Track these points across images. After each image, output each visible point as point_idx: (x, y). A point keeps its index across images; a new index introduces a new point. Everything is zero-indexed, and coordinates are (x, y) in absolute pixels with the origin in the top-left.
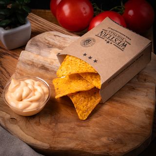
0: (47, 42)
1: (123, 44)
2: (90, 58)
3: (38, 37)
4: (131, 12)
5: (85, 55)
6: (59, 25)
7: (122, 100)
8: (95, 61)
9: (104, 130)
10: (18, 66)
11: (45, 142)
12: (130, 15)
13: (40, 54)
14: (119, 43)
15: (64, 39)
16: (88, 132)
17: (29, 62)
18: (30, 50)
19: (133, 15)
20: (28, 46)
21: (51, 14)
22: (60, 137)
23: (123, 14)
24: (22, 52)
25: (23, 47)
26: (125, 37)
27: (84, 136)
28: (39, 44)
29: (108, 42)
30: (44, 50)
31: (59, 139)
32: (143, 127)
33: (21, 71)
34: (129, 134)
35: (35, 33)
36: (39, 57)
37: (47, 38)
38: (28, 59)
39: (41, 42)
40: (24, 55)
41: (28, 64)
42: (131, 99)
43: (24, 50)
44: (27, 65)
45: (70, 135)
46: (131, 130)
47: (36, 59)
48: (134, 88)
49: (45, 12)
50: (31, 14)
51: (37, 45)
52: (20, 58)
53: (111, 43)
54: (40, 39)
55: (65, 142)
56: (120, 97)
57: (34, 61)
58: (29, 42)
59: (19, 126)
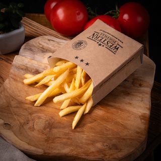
0: (41, 46)
1: (116, 47)
2: (82, 61)
3: (32, 42)
4: (126, 17)
5: (77, 58)
6: (53, 30)
7: (117, 105)
8: (87, 64)
9: (99, 136)
10: (12, 71)
11: (39, 148)
12: (125, 20)
13: (33, 59)
14: (111, 46)
15: (58, 43)
16: (83, 137)
17: (23, 67)
18: (23, 54)
19: (128, 20)
20: (21, 50)
21: (46, 18)
22: (54, 143)
23: (118, 18)
24: (16, 56)
25: (16, 52)
26: (117, 40)
27: (79, 142)
28: (33, 48)
29: (100, 45)
30: (38, 54)
31: (53, 144)
32: (138, 133)
33: (15, 75)
34: (124, 139)
35: (28, 38)
36: (33, 61)
37: (41, 42)
38: (21, 63)
39: (35, 46)
40: (18, 60)
41: (22, 69)
42: (126, 104)
43: (18, 54)
44: (20, 70)
45: (65, 140)
46: (126, 135)
47: (30, 64)
48: (129, 94)
49: (39, 17)
50: (25, 18)
51: (31, 50)
52: (14, 63)
53: (103, 46)
54: (34, 44)
55: (59, 148)
56: (115, 103)
57: (28, 66)
58: (23, 47)
59: (13, 131)
